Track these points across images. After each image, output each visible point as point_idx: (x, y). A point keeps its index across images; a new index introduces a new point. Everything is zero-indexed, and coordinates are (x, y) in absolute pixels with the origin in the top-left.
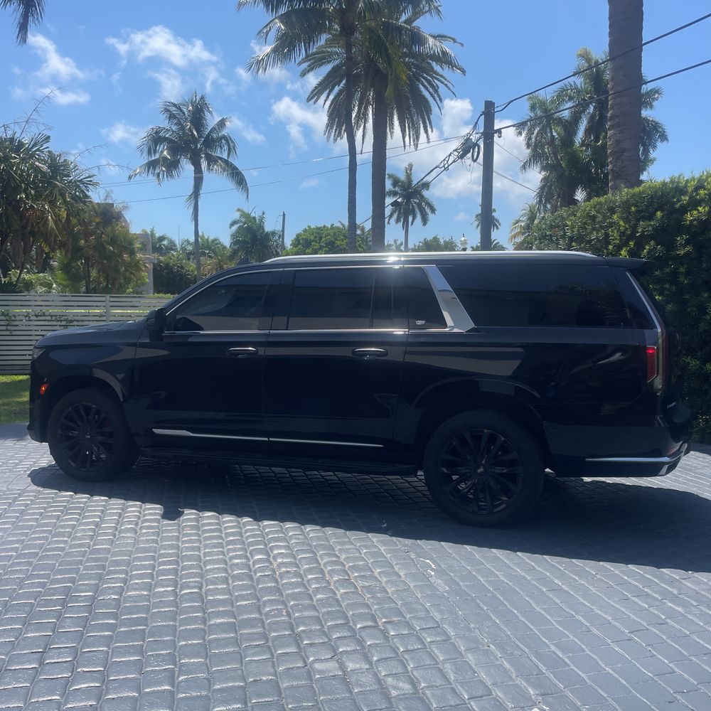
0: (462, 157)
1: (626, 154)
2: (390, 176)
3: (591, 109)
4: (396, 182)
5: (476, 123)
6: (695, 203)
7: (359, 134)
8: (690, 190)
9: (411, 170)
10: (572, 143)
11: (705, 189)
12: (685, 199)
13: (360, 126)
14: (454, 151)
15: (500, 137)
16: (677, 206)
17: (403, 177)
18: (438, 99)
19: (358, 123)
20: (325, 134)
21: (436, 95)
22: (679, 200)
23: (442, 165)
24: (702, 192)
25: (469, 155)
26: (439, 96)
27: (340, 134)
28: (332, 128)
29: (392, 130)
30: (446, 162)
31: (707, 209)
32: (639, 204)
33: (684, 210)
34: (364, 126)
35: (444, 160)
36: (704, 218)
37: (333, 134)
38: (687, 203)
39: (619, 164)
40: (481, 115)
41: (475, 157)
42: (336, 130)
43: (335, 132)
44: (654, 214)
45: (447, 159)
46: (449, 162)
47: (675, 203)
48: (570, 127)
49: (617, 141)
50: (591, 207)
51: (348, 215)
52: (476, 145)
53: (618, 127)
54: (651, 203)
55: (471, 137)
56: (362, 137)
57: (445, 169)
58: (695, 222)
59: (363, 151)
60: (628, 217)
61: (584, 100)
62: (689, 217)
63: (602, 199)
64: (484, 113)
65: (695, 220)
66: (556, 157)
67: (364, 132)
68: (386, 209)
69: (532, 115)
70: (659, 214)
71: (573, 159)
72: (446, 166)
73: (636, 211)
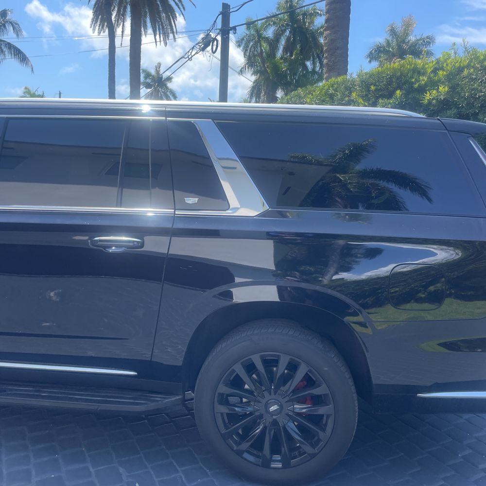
0: (203, 49)
1: (338, 51)
2: (144, 71)
3: (287, 33)
4: (148, 75)
5: (215, 22)
6: (433, 84)
7: (119, 31)
8: (429, 71)
9: (160, 67)
10: (274, 56)
11: (444, 70)
12: (424, 79)
13: (120, 24)
14: (196, 44)
15: (234, 33)
16: (416, 86)
17: (153, 72)
18: (181, 8)
19: (118, 22)
20: (91, 27)
21: (180, 5)
22: (417, 81)
23: (187, 56)
24: (441, 73)
25: (209, 48)
26: (183, 5)
27: (103, 27)
28: (96, 23)
29: (146, 30)
30: (189, 54)
31: (446, 89)
32: (377, 84)
33: (422, 90)
34: (123, 24)
35: (188, 52)
36: (442, 97)
37: (97, 28)
38: (426, 83)
39: (333, 59)
40: (219, 15)
41: (214, 50)
42: (100, 24)
43: (99, 26)
44: (393, 92)
45: (191, 51)
46: (193, 54)
47: (413, 83)
48: (273, 44)
49: (332, 40)
50: (329, 87)
51: (108, 90)
52: (215, 39)
53: (333, 28)
54: (390, 83)
55: (211, 33)
56: (121, 33)
57: (189, 60)
58: (434, 101)
59: (122, 46)
60: (367, 95)
61: (283, 25)
62: (428, 96)
63: (340, 79)
64: (221, 13)
65: (433, 99)
66: (264, 65)
67: (123, 28)
68: (141, 91)
69: (248, 33)
70: (398, 92)
71: (276, 68)
72: (190, 57)
73: (376, 90)
